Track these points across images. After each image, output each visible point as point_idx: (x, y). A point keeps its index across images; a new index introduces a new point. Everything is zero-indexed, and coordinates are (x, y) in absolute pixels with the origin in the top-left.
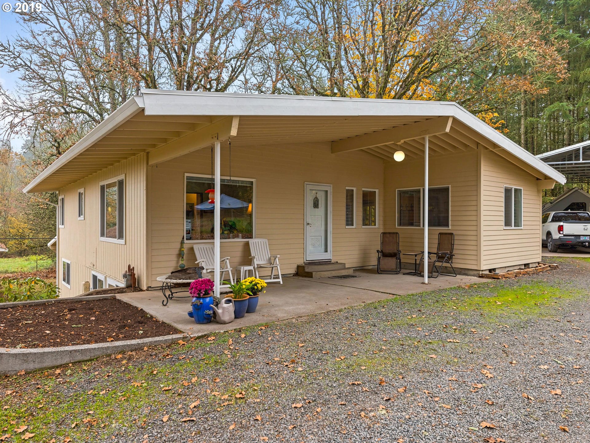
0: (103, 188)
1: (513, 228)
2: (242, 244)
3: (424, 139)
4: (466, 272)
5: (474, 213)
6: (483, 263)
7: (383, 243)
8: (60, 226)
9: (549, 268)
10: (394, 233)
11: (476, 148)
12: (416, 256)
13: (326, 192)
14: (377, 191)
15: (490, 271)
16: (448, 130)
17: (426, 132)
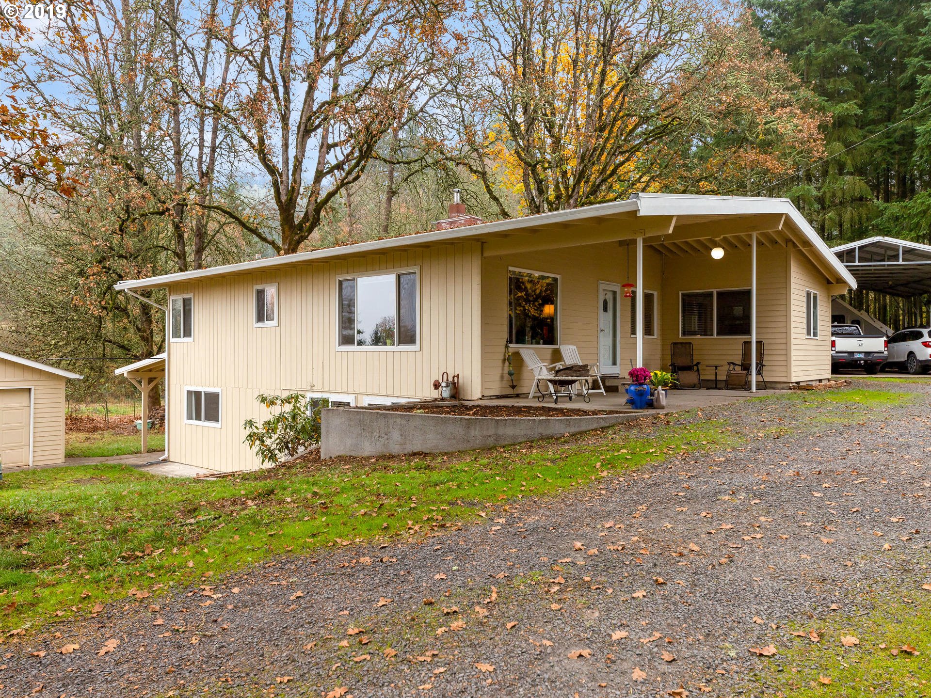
0: (341, 282)
1: (812, 337)
2: (550, 351)
3: (750, 236)
4: (773, 385)
5: (784, 319)
6: (793, 374)
7: (673, 355)
8: (172, 340)
9: (845, 384)
10: (686, 343)
11: (785, 246)
12: (716, 369)
13: (615, 293)
14: (655, 293)
15: (797, 383)
16: (780, 228)
17: (754, 228)
